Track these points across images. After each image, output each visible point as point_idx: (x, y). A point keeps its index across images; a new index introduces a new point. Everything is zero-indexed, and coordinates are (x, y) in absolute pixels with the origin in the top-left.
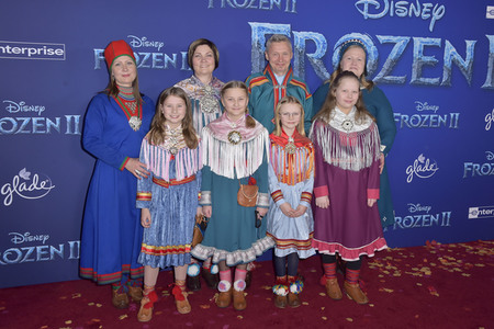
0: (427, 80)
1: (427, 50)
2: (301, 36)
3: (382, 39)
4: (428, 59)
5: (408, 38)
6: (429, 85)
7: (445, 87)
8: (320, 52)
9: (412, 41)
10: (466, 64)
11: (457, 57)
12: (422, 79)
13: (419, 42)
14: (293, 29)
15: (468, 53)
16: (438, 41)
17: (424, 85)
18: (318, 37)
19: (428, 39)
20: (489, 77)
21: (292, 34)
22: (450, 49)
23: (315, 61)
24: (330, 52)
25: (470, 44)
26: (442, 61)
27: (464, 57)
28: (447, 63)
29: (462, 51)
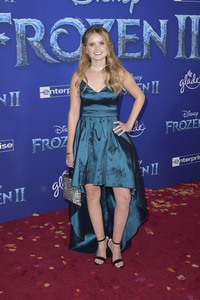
0: (131, 55)
1: (129, 29)
2: (21, 23)
3: (91, 21)
4: (130, 37)
5: (113, 20)
6: (133, 59)
7: (147, 59)
8: (39, 36)
9: (116, 22)
10: (161, 39)
11: (154, 34)
12: (127, 54)
13: (122, 23)
14: (13, 17)
15: (162, 31)
16: (137, 21)
17: (128, 59)
18: (36, 23)
19: (129, 20)
20: (180, 49)
21: (13, 22)
22: (147, 28)
23: (35, 44)
24: (47, 36)
25: (163, 23)
26: (142, 38)
27: (159, 34)
28: (146, 39)
29: (157, 29)
